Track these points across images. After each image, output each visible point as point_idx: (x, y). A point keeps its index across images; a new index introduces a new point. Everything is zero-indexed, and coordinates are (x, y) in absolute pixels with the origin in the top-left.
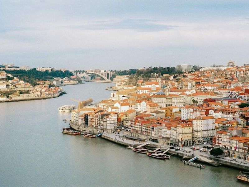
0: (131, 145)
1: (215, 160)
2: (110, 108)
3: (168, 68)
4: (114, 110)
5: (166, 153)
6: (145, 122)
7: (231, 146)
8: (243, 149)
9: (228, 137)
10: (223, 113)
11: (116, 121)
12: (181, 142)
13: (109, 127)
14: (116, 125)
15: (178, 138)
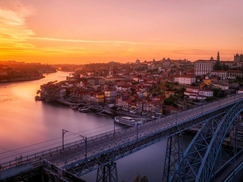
0: (71, 105)
1: (113, 112)
2: (62, 85)
3: (104, 63)
4: (65, 86)
5: (89, 109)
6: (80, 92)
7: (122, 104)
8: (128, 106)
9: (121, 100)
10: (122, 87)
11: (65, 92)
12: (98, 103)
13: (61, 96)
14: (65, 94)
15: (96, 101)
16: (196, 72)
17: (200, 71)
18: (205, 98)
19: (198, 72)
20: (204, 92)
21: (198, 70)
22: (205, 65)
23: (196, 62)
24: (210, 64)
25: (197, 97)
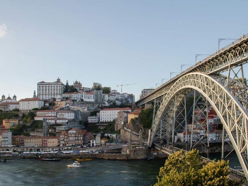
16: (40, 96)
17: (46, 94)
18: (67, 121)
19: (43, 96)
20: (64, 113)
21: (43, 94)
22: (52, 86)
23: (40, 83)
24: (58, 85)
25: (56, 121)
